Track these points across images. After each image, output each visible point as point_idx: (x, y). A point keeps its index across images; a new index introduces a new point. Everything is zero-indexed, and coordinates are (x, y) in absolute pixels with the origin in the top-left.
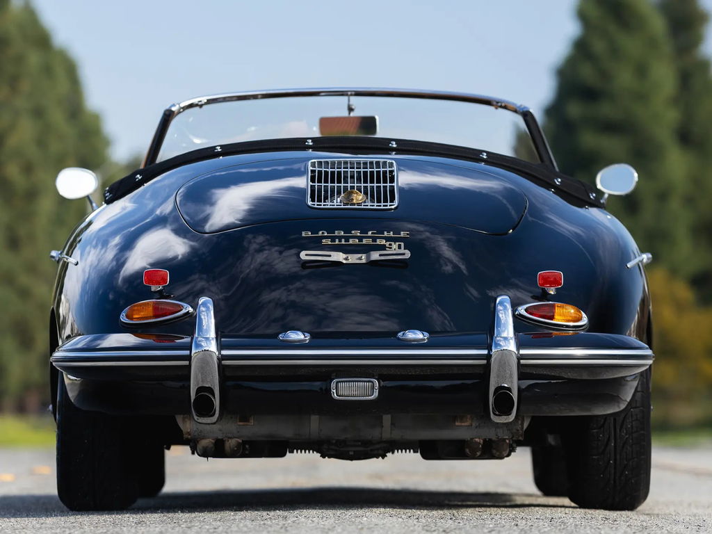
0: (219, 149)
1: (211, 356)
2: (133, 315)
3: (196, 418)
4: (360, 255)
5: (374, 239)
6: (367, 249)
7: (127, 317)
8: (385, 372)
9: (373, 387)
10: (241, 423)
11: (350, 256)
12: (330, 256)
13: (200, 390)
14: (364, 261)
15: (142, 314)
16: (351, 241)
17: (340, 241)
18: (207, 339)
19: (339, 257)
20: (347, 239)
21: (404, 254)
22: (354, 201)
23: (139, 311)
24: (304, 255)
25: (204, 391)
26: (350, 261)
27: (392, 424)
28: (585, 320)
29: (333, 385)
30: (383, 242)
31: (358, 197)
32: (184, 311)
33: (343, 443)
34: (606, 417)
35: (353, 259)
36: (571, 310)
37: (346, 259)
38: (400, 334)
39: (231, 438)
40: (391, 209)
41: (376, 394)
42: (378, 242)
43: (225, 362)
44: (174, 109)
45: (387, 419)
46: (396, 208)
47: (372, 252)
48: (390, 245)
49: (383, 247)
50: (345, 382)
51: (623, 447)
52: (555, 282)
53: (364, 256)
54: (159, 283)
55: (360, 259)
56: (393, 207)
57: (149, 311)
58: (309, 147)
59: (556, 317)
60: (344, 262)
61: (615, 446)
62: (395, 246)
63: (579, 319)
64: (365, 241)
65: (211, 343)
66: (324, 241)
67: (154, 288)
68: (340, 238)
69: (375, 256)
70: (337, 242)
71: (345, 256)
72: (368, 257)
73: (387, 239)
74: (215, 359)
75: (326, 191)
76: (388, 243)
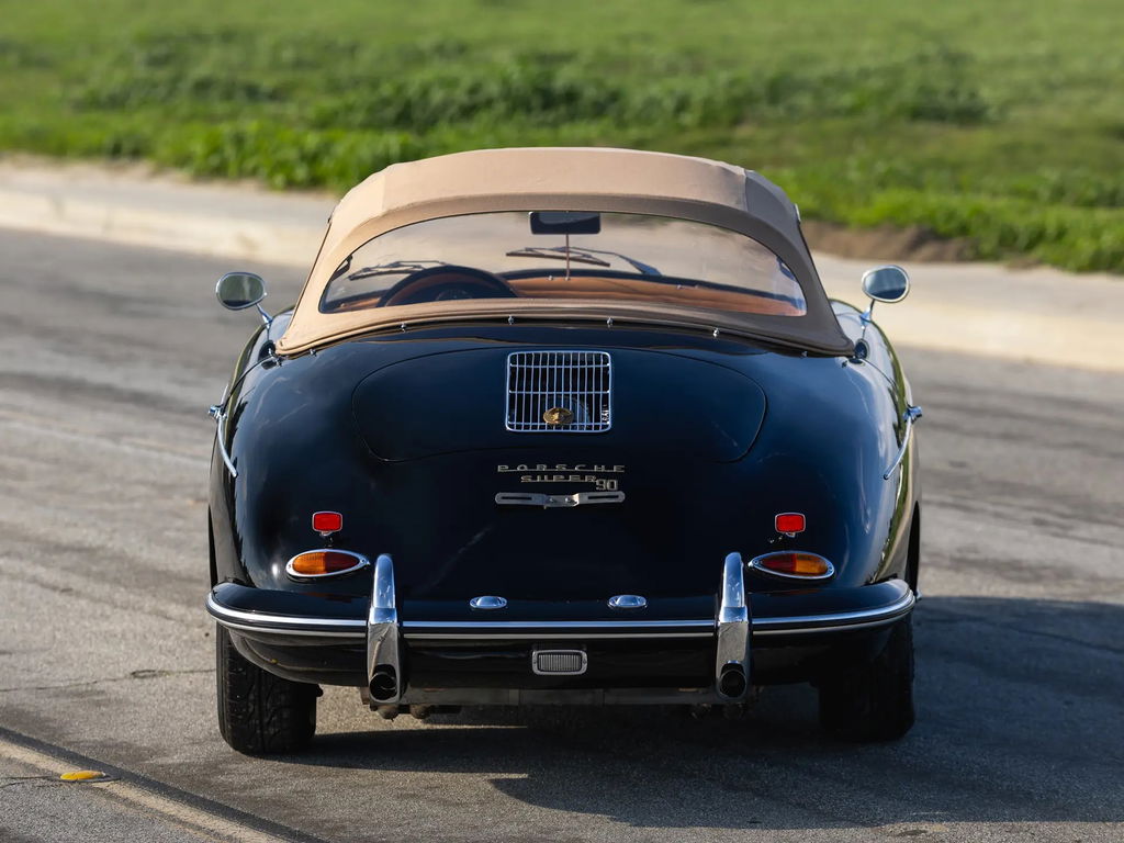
2: (301, 567)
5: (582, 476)
6: (571, 489)
7: (295, 568)
10: (429, 690)
12: (530, 499)
13: (378, 669)
16: (555, 479)
17: (543, 478)
19: (538, 499)
20: (550, 476)
21: (617, 497)
24: (499, 499)
25: (384, 670)
29: (534, 658)
30: (593, 479)
32: (360, 565)
37: (548, 502)
38: (610, 601)
41: (584, 670)
42: (587, 479)
43: (406, 636)
46: (609, 432)
48: (601, 483)
49: (592, 487)
50: (548, 654)
54: (330, 529)
56: (606, 431)
57: (320, 563)
60: (545, 506)
62: (607, 485)
64: (571, 479)
66: (523, 478)
67: (324, 534)
68: (542, 474)
69: (583, 499)
70: (539, 479)
71: (547, 498)
73: (599, 475)
74: (396, 633)
76: (598, 481)
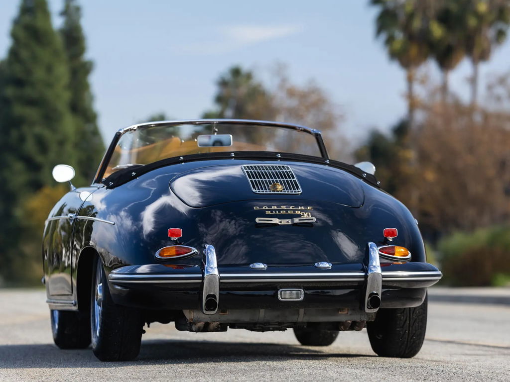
0: (182, 158)
1: (214, 277)
2: (163, 254)
3: (204, 311)
4: (288, 220)
5: (294, 211)
6: (291, 217)
7: (160, 255)
8: (306, 285)
9: (301, 294)
10: (222, 314)
11: (282, 220)
12: (272, 221)
13: (209, 296)
14: (290, 223)
15: (168, 254)
16: (282, 212)
17: (276, 212)
18: (212, 268)
19: (276, 221)
20: (279, 211)
21: (312, 219)
22: (278, 190)
23: (167, 251)
24: (257, 220)
25: (211, 297)
26: (282, 223)
27: (305, 313)
28: (409, 256)
29: (279, 293)
30: (299, 212)
31: (279, 187)
32: (193, 252)
33: (280, 324)
34: (415, 308)
35: (284, 222)
36: (403, 250)
37: (280, 222)
38: (316, 264)
39: (214, 322)
40: (299, 194)
41: (302, 298)
42: (297, 212)
43: (222, 281)
44: (121, 132)
45: (302, 311)
46: (301, 193)
47: (294, 219)
48: (303, 214)
49: (299, 216)
50: (285, 291)
51: (413, 324)
52: (393, 234)
53: (290, 221)
54: (176, 236)
55: (288, 222)
56: (300, 193)
57: (173, 252)
58: (232, 157)
59: (396, 254)
60: (280, 224)
61: (409, 323)
62: (306, 215)
63: (407, 255)
64: (289, 212)
65: (214, 270)
66: (267, 212)
67: (173, 239)
68: (276, 210)
69: (296, 220)
70: (274, 212)
71: (280, 220)
72: (292, 221)
73: (301, 211)
74: (218, 279)
75: (263, 183)
76: (302, 213)
